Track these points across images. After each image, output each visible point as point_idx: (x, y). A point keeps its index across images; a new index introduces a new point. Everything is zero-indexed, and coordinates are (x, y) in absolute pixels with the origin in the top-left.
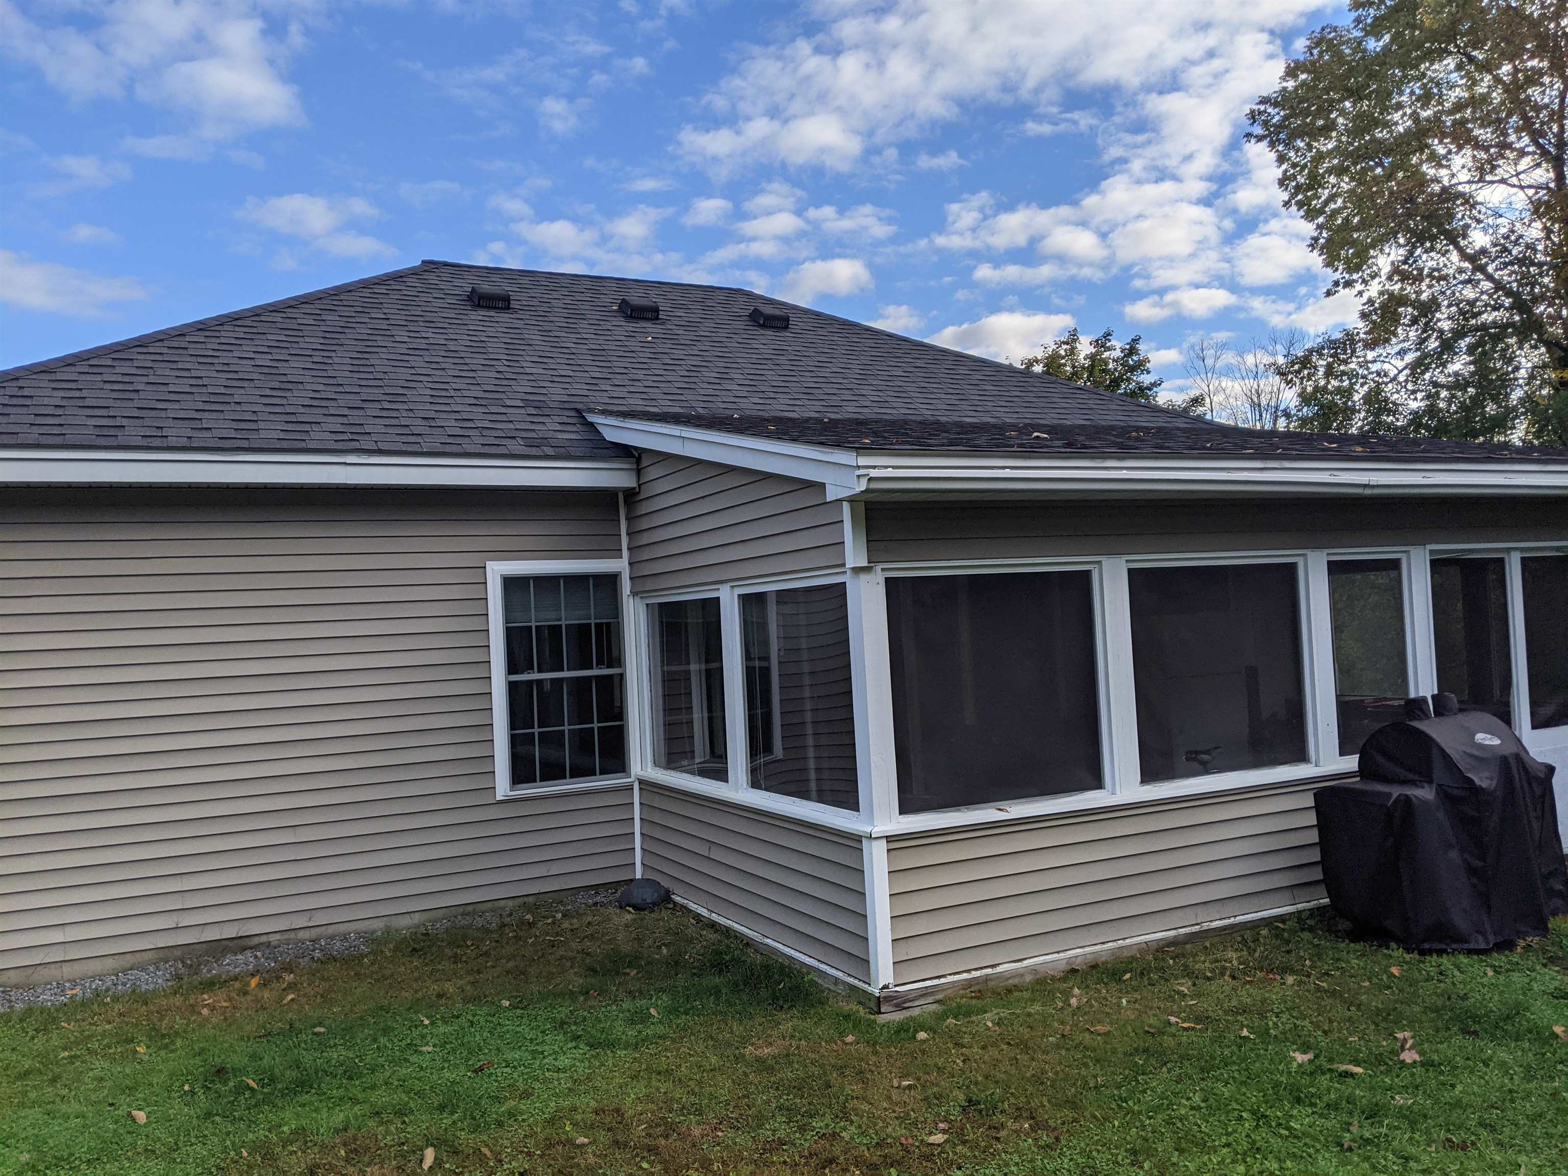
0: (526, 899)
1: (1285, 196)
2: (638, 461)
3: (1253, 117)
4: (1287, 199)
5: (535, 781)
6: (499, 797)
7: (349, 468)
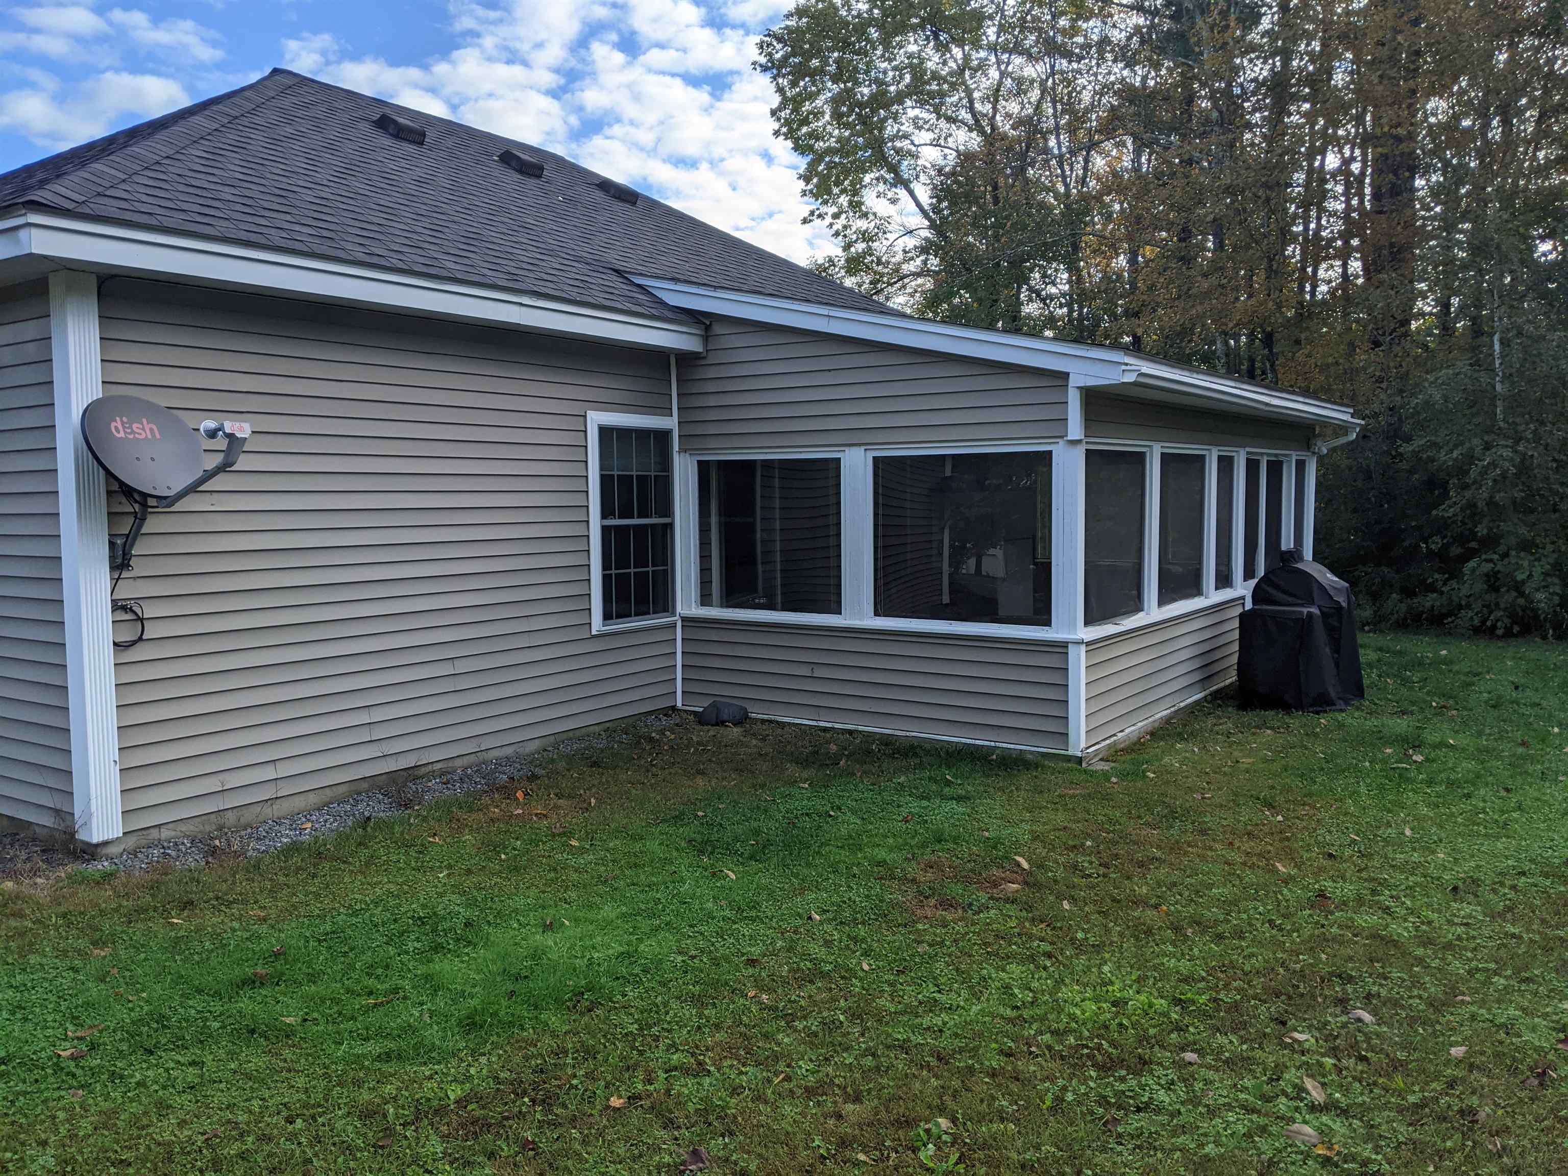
0: (608, 725)
1: (776, 126)
2: (708, 328)
3: (762, 47)
4: (777, 128)
5: (630, 616)
6: (594, 632)
7: (524, 309)
